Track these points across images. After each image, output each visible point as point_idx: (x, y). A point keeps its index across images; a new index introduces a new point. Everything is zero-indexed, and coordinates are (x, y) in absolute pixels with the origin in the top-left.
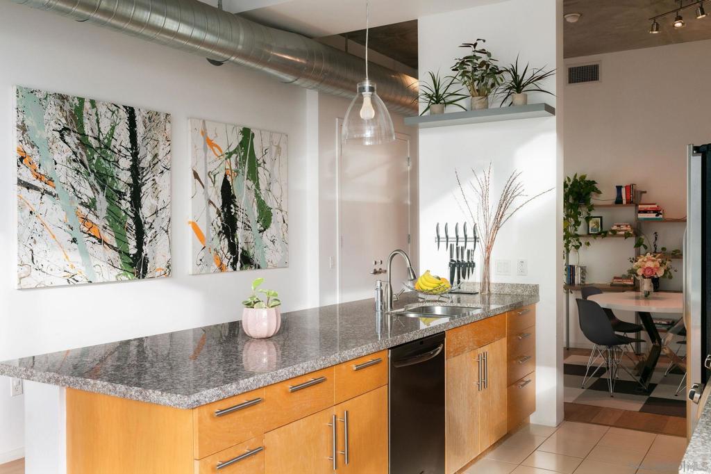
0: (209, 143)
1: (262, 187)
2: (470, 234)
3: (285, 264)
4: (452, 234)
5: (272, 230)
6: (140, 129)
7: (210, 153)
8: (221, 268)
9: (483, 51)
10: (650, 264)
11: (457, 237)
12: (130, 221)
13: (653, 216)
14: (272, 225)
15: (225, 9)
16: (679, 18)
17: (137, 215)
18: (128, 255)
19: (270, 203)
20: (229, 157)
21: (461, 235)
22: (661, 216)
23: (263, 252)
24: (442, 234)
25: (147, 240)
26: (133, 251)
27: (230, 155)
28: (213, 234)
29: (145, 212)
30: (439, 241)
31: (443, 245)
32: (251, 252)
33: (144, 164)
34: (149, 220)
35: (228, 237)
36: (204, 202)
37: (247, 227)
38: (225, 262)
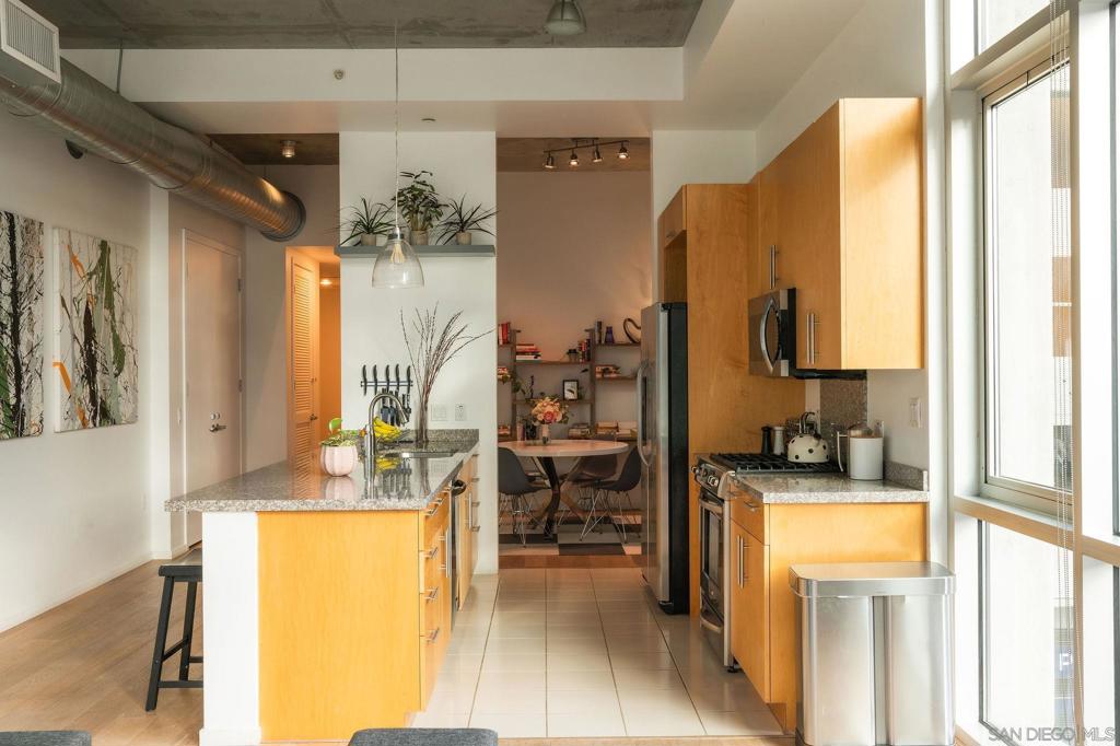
0: (74, 260)
1: (117, 318)
2: (403, 377)
3: (134, 419)
4: (381, 377)
5: (124, 376)
6: (19, 243)
7: (75, 273)
8: (84, 425)
9: (424, 183)
10: (549, 409)
11: (388, 381)
12: (10, 362)
13: (531, 358)
14: (125, 368)
16: (574, 157)
17: (15, 353)
18: (9, 405)
19: (125, 340)
20: (90, 279)
21: (392, 377)
22: (539, 358)
23: (118, 403)
24: (370, 378)
25: (24, 386)
26: (13, 401)
27: (90, 275)
28: (77, 380)
29: (23, 350)
30: (366, 386)
31: (371, 390)
32: (108, 402)
33: (22, 288)
34: (26, 361)
35: (89, 383)
36: (70, 337)
37: (105, 371)
38: (88, 415)
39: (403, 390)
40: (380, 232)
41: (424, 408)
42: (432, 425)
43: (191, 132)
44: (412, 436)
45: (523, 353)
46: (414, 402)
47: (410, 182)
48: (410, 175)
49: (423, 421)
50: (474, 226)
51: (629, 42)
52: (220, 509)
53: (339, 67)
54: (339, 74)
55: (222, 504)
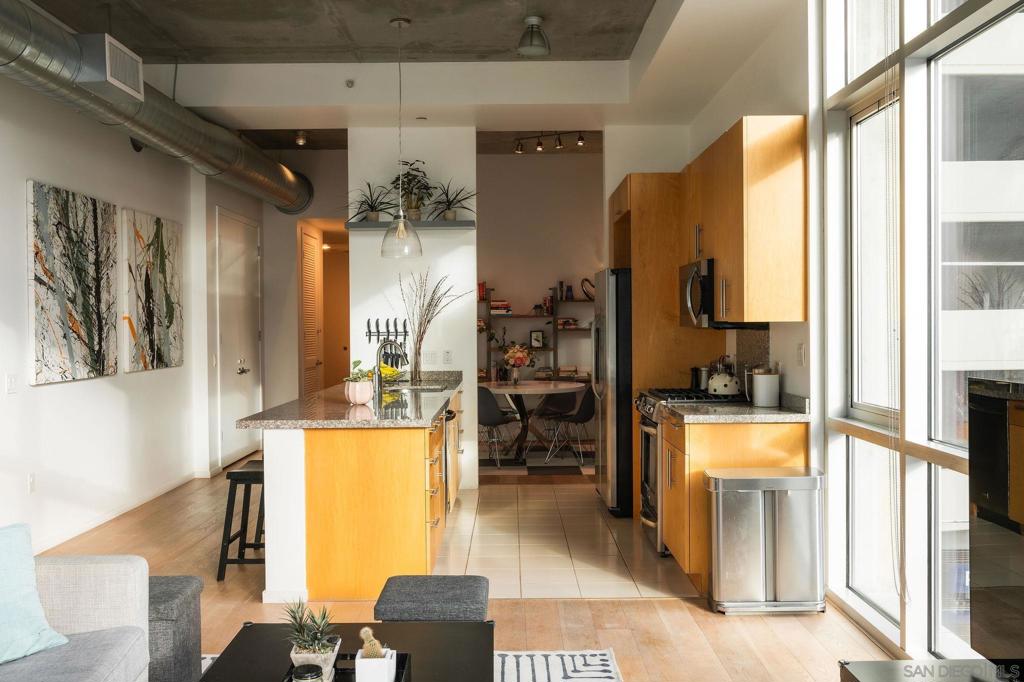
0: (137, 235)
1: (168, 280)
2: (400, 329)
3: (181, 362)
4: (383, 329)
5: (173, 328)
6: (100, 222)
7: (138, 245)
8: (146, 367)
9: (417, 170)
10: (520, 355)
11: (388, 331)
12: (95, 317)
13: (503, 312)
14: (174, 321)
15: (177, 101)
16: (540, 144)
17: (98, 309)
18: (94, 351)
19: (174, 299)
20: (149, 249)
21: (392, 329)
22: (510, 313)
23: (169, 349)
24: (373, 329)
25: (104, 336)
26: (97, 348)
27: (149, 246)
28: (141, 330)
29: (103, 307)
30: (370, 336)
31: (374, 338)
32: (162, 348)
33: (102, 258)
34: (105, 316)
35: (149, 333)
36: (135, 296)
37: (160, 324)
38: (148, 359)
39: (400, 339)
40: (381, 210)
41: (418, 353)
42: (424, 367)
43: (227, 128)
44: (408, 377)
45: (497, 308)
46: (409, 350)
47: (406, 169)
48: (406, 163)
49: (417, 364)
50: (459, 205)
51: (585, 57)
52: (278, 427)
53: (351, 78)
54: (350, 84)
55: (279, 423)
